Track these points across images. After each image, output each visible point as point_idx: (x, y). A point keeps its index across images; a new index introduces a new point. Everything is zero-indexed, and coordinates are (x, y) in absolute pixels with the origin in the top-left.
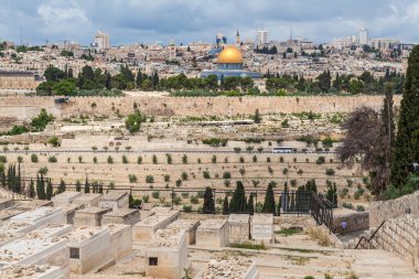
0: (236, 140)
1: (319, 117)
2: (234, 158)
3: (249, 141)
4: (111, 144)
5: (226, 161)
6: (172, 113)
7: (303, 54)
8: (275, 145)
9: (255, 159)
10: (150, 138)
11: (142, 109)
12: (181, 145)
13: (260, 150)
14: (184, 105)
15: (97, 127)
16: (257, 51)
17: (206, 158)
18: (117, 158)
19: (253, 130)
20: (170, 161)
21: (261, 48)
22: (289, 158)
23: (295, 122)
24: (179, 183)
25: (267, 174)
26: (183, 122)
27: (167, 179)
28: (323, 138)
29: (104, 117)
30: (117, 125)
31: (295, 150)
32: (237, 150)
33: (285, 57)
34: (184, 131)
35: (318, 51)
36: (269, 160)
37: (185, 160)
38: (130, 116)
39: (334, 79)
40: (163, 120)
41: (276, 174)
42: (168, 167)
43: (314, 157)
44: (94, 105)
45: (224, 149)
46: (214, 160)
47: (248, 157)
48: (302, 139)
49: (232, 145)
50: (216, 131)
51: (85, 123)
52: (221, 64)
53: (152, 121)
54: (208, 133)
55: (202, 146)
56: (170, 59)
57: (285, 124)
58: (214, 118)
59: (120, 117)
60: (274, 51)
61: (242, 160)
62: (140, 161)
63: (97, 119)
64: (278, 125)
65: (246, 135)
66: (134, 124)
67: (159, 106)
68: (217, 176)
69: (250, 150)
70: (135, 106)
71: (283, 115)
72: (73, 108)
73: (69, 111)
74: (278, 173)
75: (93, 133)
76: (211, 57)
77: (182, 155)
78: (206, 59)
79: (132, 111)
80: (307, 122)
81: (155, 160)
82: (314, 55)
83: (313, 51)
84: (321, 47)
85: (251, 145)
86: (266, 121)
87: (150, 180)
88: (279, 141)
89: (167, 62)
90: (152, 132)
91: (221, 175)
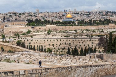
0: (72, 36)
1: (90, 30)
2: (71, 40)
3: (74, 36)
4: (44, 37)
5: (70, 41)
6: (57, 30)
7: (85, 14)
8: (80, 37)
9: (76, 40)
10: (53, 36)
11: (51, 29)
12: (60, 37)
13: (77, 38)
14: (60, 28)
15: (41, 33)
16: (74, 14)
17: (65, 40)
18: (46, 40)
19: (75, 34)
20: (57, 41)
21: (75, 13)
22: (83, 40)
23: (85, 32)
24: (59, 46)
25: (79, 43)
26: (60, 32)
27: (57, 44)
28: (91, 35)
29: (42, 31)
30: (45, 33)
31: (85, 38)
32: (72, 38)
33: (81, 15)
34: (60, 34)
35: (88, 13)
36: (79, 40)
37: (61, 40)
38: (48, 31)
39: (93, 21)
40: (55, 31)
41: (80, 43)
42: (57, 42)
43: (89, 39)
44: (40, 28)
45: (69, 38)
46: (67, 40)
47: (74, 40)
48: (86, 36)
49: (71, 37)
50: (67, 34)
51: (38, 32)
52: (67, 18)
53: (53, 32)
54: (65, 34)
55: (64, 37)
56: (54, 16)
57: (82, 32)
58: (66, 31)
59: (46, 31)
60: (78, 14)
61: (73, 40)
62: (51, 41)
63: (41, 31)
64: (81, 32)
65: (74, 35)
66: (49, 33)
67: (54, 28)
68: (68, 44)
69: (75, 38)
70: (49, 28)
71: (82, 30)
72: (35, 29)
73: (35, 30)
74: (81, 43)
75: (40, 35)
76: (64, 15)
77: (60, 39)
78: (63, 16)
79: (48, 30)
80: (87, 31)
81: (54, 41)
82: (87, 14)
83: (87, 13)
84: (89, 12)
85: (75, 37)
86: (78, 31)
87: (53, 45)
88: (81, 36)
89: (54, 17)
90: (53, 34)
91: (69, 44)
